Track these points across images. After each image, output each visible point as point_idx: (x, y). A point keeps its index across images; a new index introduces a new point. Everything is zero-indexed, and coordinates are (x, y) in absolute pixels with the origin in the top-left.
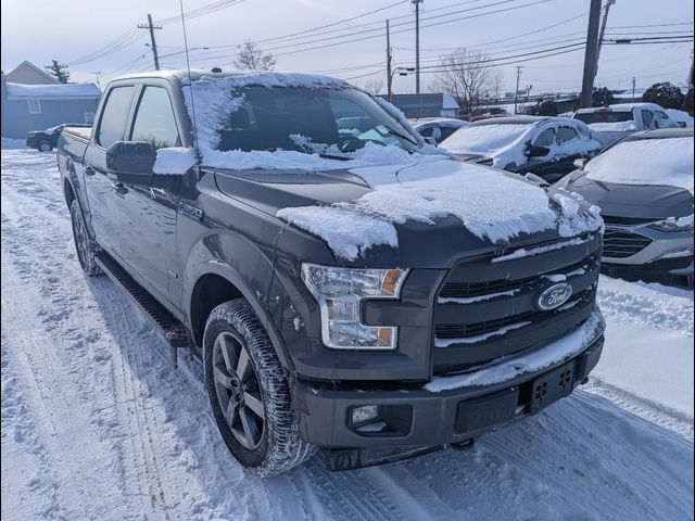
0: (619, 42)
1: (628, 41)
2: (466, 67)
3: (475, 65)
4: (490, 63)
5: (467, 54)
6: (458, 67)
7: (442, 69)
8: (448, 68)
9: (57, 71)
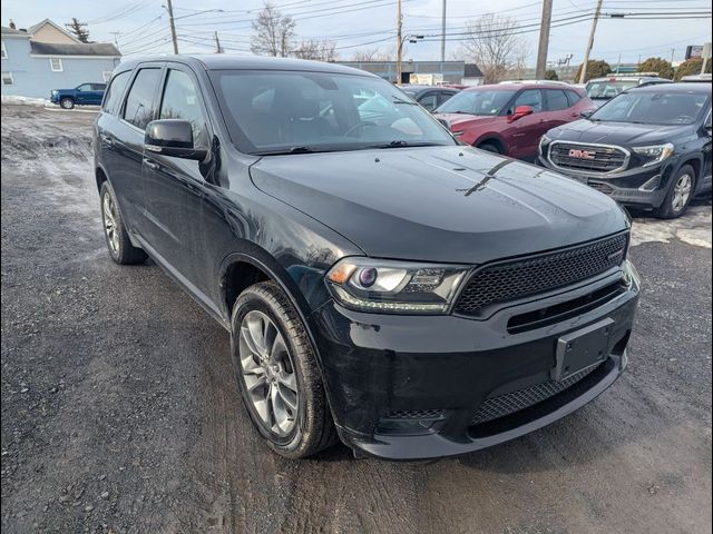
0: (613, 16)
1: (622, 16)
2: (493, 34)
3: (502, 33)
4: (519, 30)
5: (494, 21)
6: (486, 34)
7: (468, 36)
8: (475, 36)
9: (77, 29)
